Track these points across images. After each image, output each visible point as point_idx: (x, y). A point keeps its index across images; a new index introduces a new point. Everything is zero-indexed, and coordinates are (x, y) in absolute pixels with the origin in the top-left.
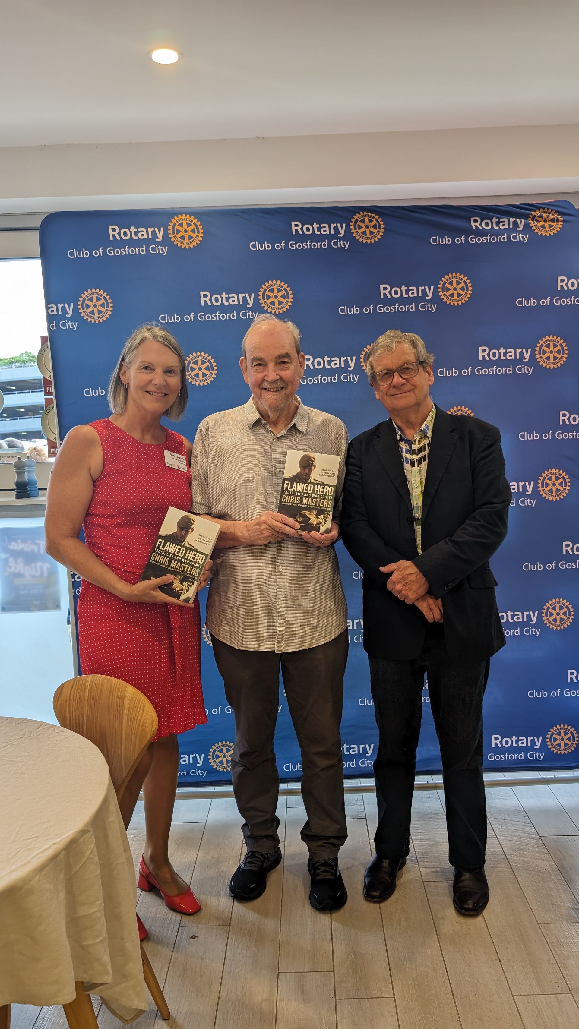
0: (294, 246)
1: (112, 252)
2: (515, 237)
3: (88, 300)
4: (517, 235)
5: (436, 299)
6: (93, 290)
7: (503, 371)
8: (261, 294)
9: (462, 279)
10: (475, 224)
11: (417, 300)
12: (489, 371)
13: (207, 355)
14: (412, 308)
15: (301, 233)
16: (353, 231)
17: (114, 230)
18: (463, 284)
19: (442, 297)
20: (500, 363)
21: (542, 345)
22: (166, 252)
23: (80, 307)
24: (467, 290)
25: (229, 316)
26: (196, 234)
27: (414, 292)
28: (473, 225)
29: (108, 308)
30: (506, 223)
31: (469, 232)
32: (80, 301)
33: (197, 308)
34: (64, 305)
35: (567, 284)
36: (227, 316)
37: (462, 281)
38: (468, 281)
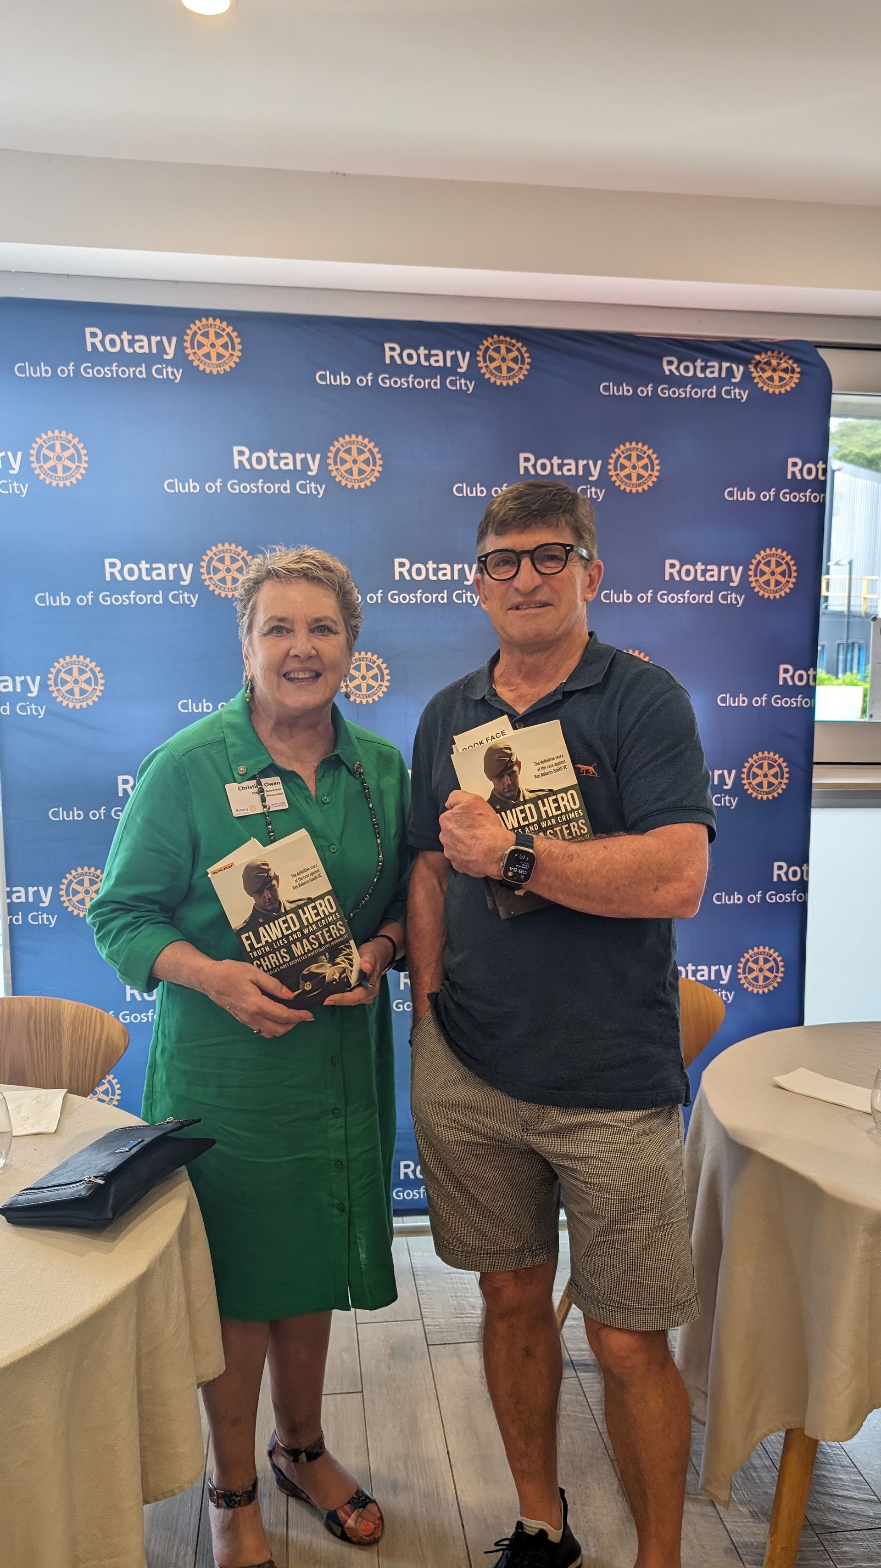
0: (386, 382)
1: (89, 372)
2: (728, 392)
3: (46, 448)
4: (731, 389)
5: (604, 480)
6: (57, 432)
7: (699, 598)
8: (331, 455)
9: (645, 453)
10: (670, 367)
12: (679, 598)
13: (240, 548)
15: (399, 361)
16: (481, 365)
17: (94, 335)
18: (646, 461)
19: (613, 479)
20: (697, 587)
21: (759, 562)
22: (179, 378)
23: (33, 459)
24: (653, 470)
25: (279, 488)
26: (230, 351)
27: (571, 467)
28: (666, 368)
29: (81, 463)
30: (715, 369)
31: (660, 378)
32: (34, 449)
33: (228, 471)
34: (6, 454)
35: (801, 471)
36: (275, 488)
37: (645, 456)
38: (654, 456)
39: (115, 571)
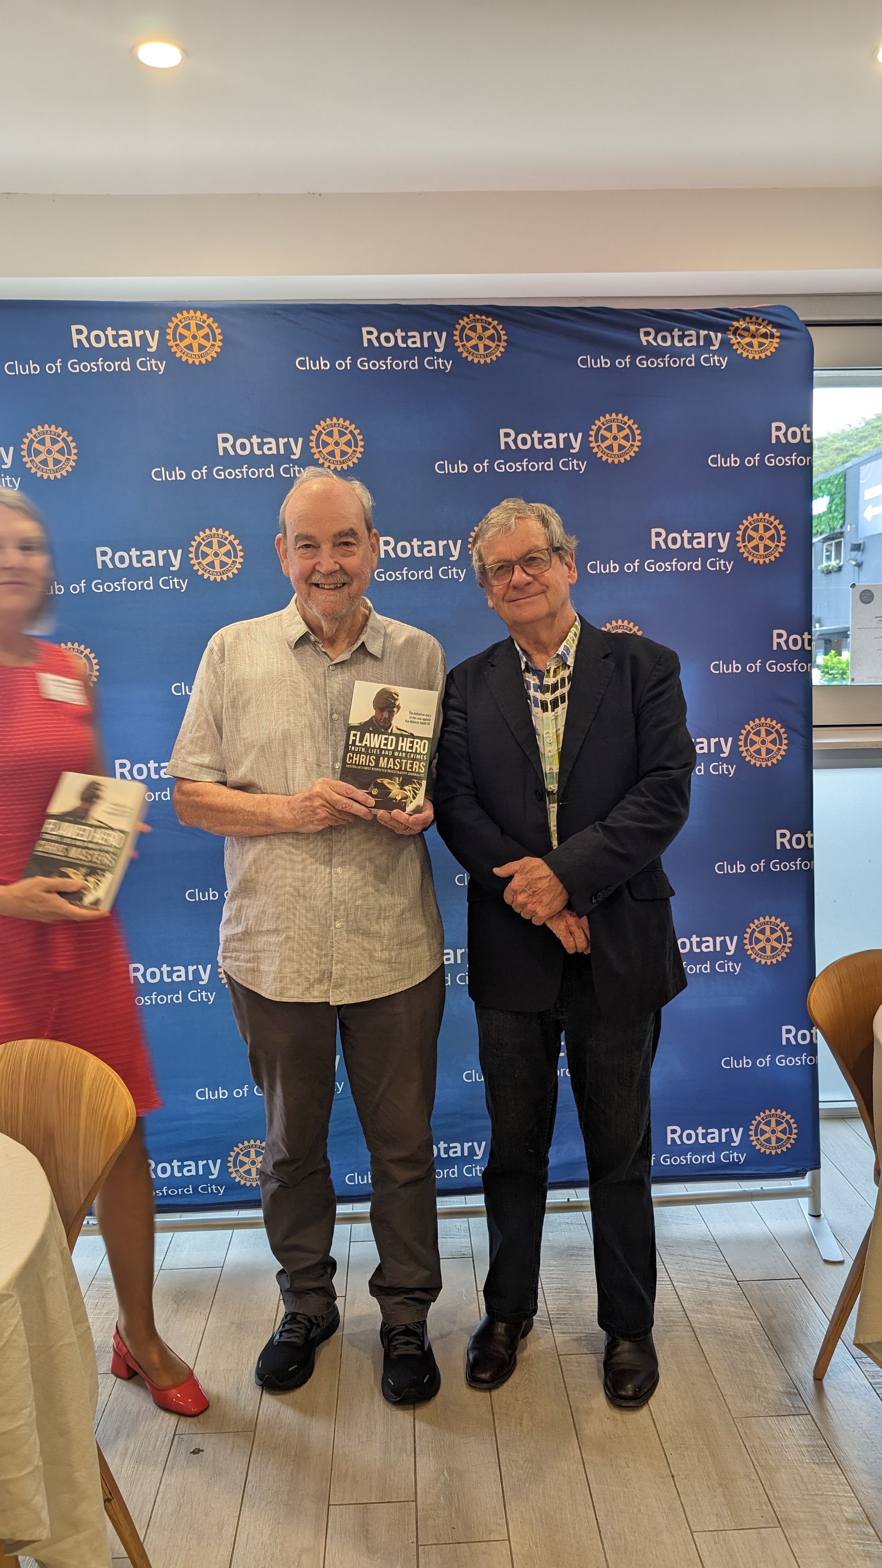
0: (365, 365)
1: (76, 367)
2: (707, 360)
3: (37, 443)
4: (710, 357)
5: (585, 452)
6: (46, 426)
7: (687, 566)
8: (313, 438)
9: (625, 423)
10: (647, 338)
11: (557, 454)
12: (666, 567)
13: (227, 533)
14: (549, 466)
15: (376, 344)
16: (458, 344)
17: (79, 332)
18: (627, 431)
19: (595, 451)
20: (684, 554)
21: (747, 527)
22: (162, 369)
23: (24, 453)
24: (634, 440)
25: (263, 472)
26: (211, 342)
27: (552, 441)
28: (643, 339)
29: (70, 455)
30: (693, 338)
31: (637, 350)
32: (25, 444)
33: (213, 458)
35: (785, 435)
36: (259, 473)
37: (625, 427)
38: (635, 427)
39: (107, 559)
